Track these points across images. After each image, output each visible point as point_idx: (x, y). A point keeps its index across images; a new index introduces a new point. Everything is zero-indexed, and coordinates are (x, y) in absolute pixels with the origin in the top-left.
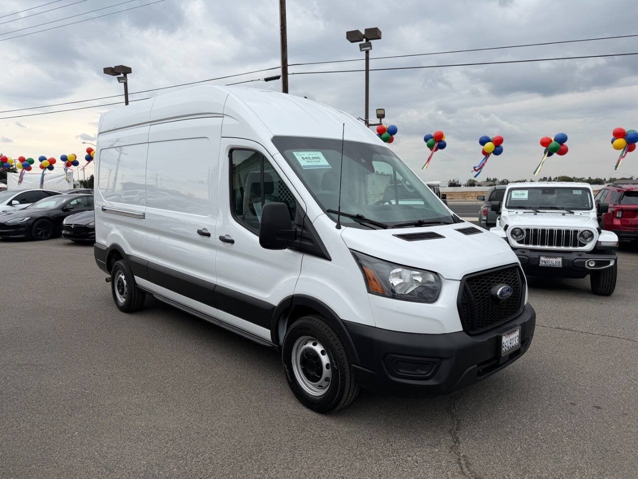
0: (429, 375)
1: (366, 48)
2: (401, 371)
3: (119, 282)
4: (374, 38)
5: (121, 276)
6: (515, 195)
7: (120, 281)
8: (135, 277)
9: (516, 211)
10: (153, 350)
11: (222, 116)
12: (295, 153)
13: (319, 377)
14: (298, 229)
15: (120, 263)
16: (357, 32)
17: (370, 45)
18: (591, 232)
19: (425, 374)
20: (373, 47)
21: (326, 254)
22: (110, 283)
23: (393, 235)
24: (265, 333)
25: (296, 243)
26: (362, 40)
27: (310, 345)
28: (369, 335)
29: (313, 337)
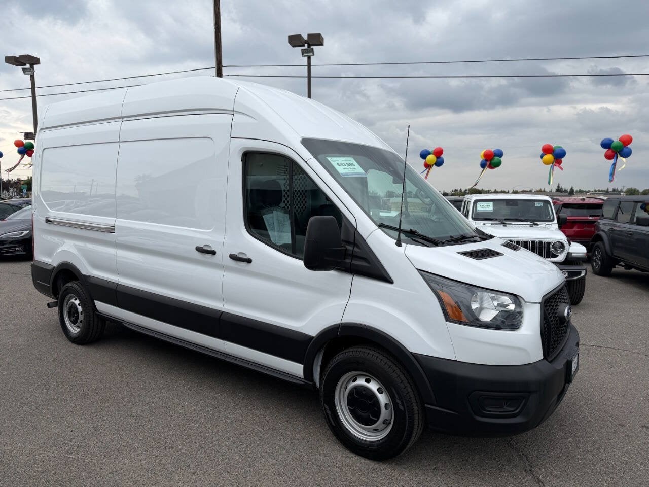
0: (518, 411)
1: (308, 53)
2: (489, 409)
3: (70, 308)
4: (317, 43)
5: (73, 300)
6: (481, 207)
7: (73, 308)
8: (97, 302)
9: (483, 222)
10: (135, 392)
11: (232, 112)
12: (329, 159)
13: (376, 419)
14: (347, 246)
15: (72, 285)
16: (299, 37)
17: (312, 51)
18: (561, 243)
19: (513, 411)
20: (315, 53)
21: (386, 276)
22: (56, 309)
23: (457, 253)
24: (296, 369)
25: (345, 262)
26: (304, 46)
27: (361, 382)
28: (449, 370)
29: (366, 372)
